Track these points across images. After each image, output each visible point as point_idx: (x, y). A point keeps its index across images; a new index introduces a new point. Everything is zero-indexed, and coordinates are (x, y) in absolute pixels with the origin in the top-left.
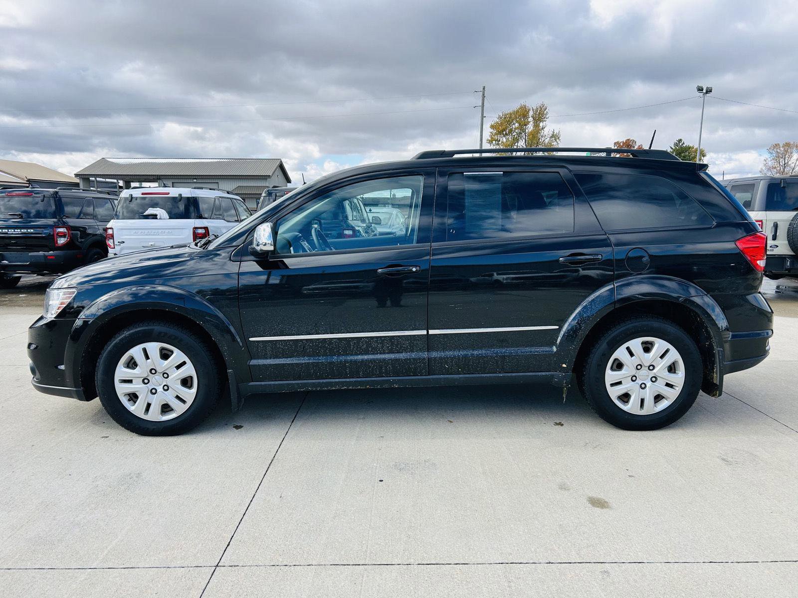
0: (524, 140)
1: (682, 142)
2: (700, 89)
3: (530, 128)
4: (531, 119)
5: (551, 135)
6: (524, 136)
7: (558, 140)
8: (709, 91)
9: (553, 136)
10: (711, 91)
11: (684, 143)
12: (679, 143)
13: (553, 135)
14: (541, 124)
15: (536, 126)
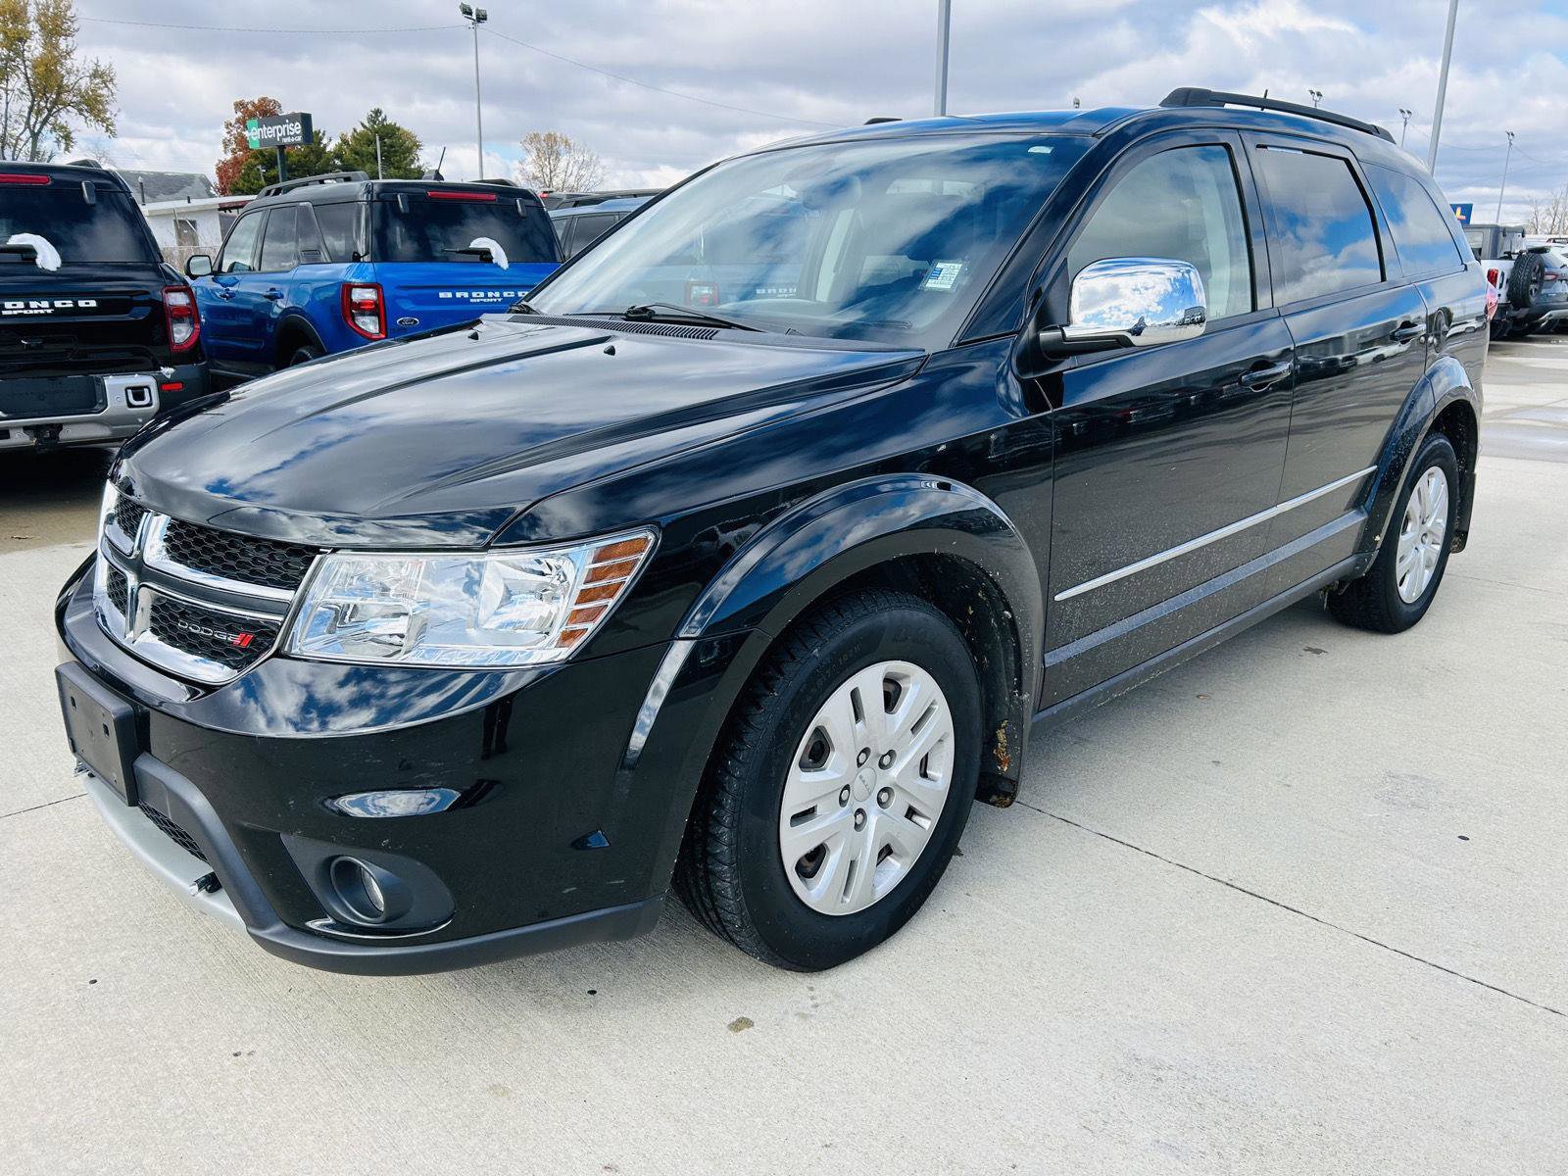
0: (22, 76)
1: (383, 115)
2: (467, 11)
3: (35, 48)
4: (33, 27)
5: (91, 72)
6: (22, 67)
7: (110, 86)
8: (481, 18)
9: (96, 74)
10: (486, 19)
11: (385, 119)
12: (377, 116)
13: (96, 71)
14: (63, 44)
15: (50, 43)
